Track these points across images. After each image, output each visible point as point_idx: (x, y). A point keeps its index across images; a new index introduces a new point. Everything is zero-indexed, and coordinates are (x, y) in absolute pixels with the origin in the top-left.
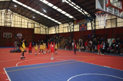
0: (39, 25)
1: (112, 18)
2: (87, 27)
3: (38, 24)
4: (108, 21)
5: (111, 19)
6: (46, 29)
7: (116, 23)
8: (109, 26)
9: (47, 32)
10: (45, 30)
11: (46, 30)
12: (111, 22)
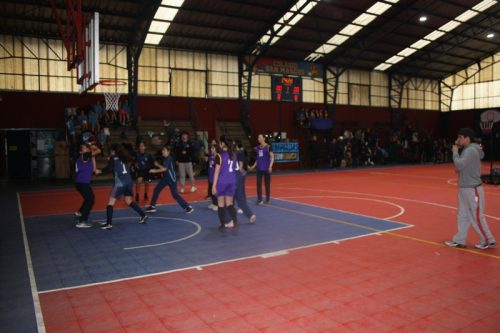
1: (362, 83)
2: (301, 91)
4: (355, 86)
5: (360, 85)
7: (370, 96)
8: (355, 102)
12: (360, 93)
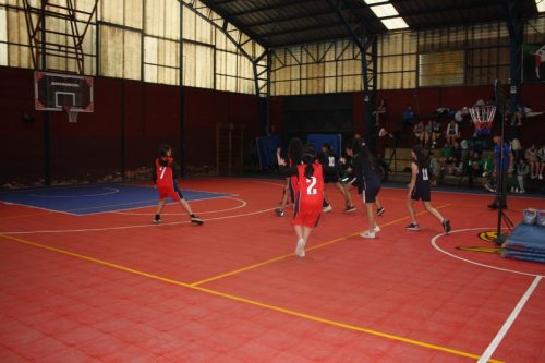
0: (224, 29)
3: (220, 23)
6: (255, 64)
9: (261, 83)
10: (251, 64)
11: (260, 70)
